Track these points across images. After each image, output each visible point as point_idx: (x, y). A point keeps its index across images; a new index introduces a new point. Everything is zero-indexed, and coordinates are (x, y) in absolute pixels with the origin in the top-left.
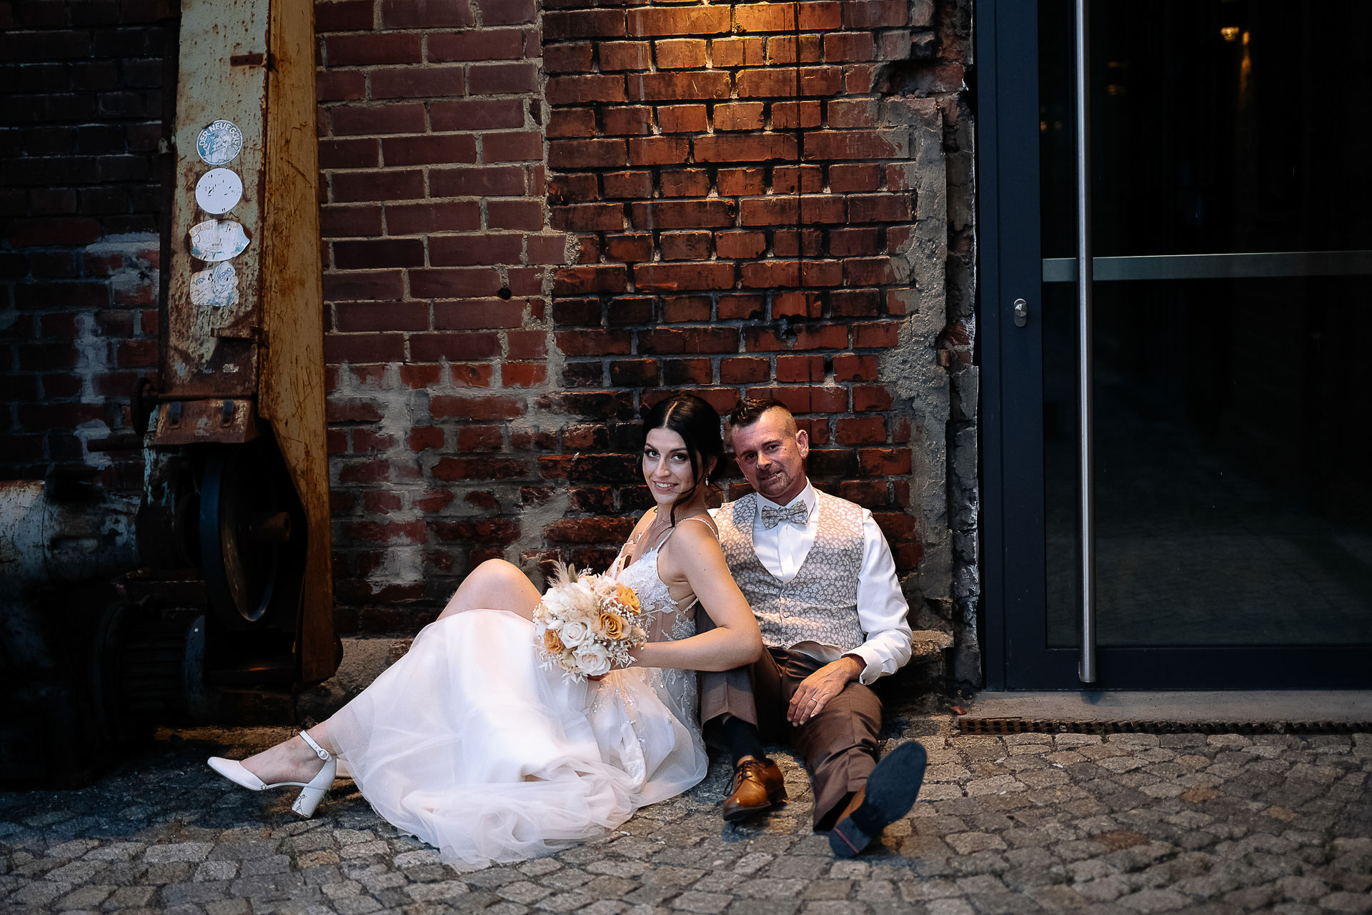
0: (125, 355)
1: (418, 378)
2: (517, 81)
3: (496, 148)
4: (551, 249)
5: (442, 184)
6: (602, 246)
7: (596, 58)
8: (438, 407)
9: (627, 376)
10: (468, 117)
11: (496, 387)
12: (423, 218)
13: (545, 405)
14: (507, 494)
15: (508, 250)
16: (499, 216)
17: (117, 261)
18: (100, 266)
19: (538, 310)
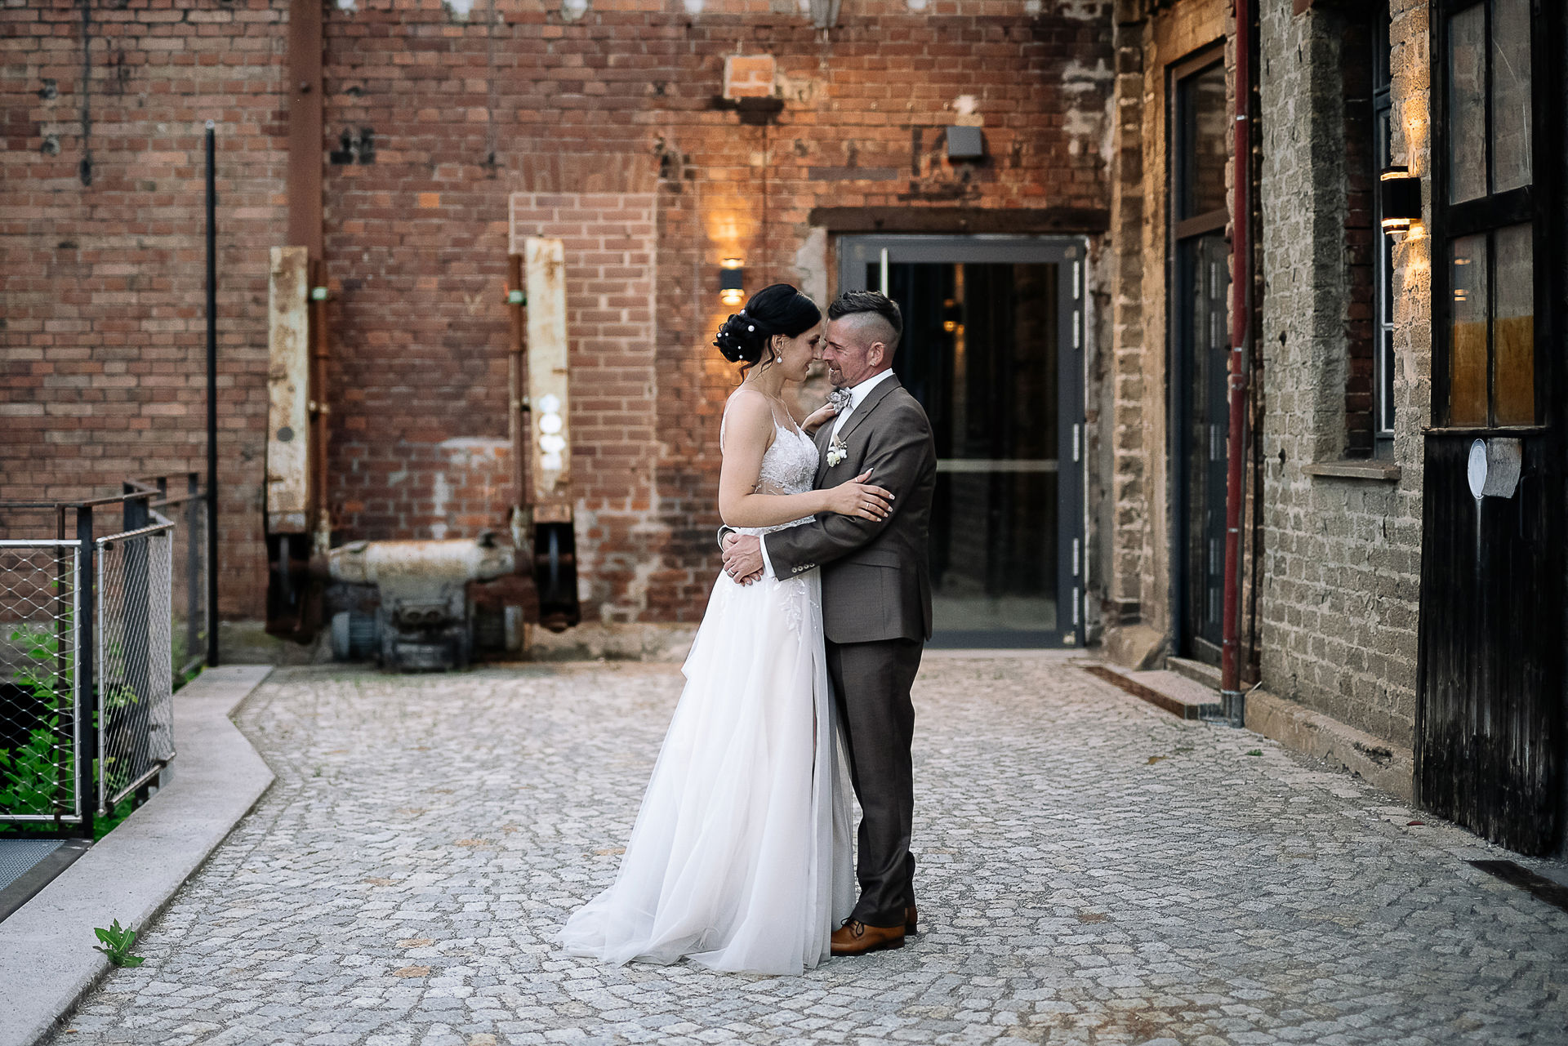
0: (458, 494)
1: (594, 506)
2: (642, 377)
3: (633, 406)
4: (653, 451)
5: (608, 421)
6: (677, 450)
7: (678, 368)
8: (602, 520)
9: (688, 507)
10: (619, 392)
11: (628, 511)
12: (598, 435)
13: (650, 519)
14: (629, 558)
15: (635, 451)
16: (633, 436)
17: (456, 451)
18: (446, 453)
19: (648, 478)
